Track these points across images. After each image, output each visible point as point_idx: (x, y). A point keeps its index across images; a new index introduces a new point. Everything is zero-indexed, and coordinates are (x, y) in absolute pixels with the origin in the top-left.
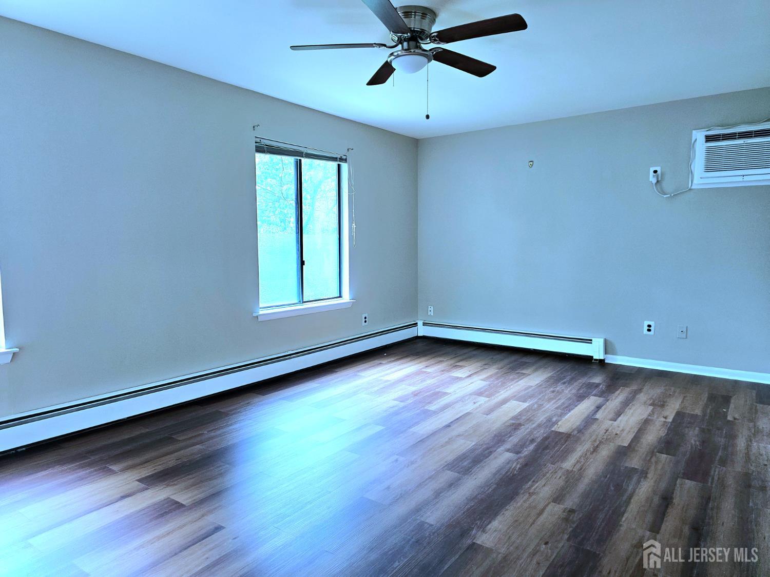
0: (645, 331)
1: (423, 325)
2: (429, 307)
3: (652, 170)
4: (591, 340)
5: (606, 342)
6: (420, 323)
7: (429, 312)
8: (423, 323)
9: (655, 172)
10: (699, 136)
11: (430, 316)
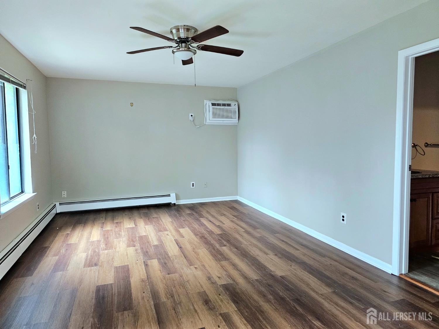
0: (192, 187)
1: (60, 205)
2: (63, 192)
3: (190, 115)
4: (170, 195)
5: (176, 194)
6: (57, 204)
7: (63, 195)
8: (60, 203)
9: (192, 116)
10: (208, 103)
11: (64, 198)
